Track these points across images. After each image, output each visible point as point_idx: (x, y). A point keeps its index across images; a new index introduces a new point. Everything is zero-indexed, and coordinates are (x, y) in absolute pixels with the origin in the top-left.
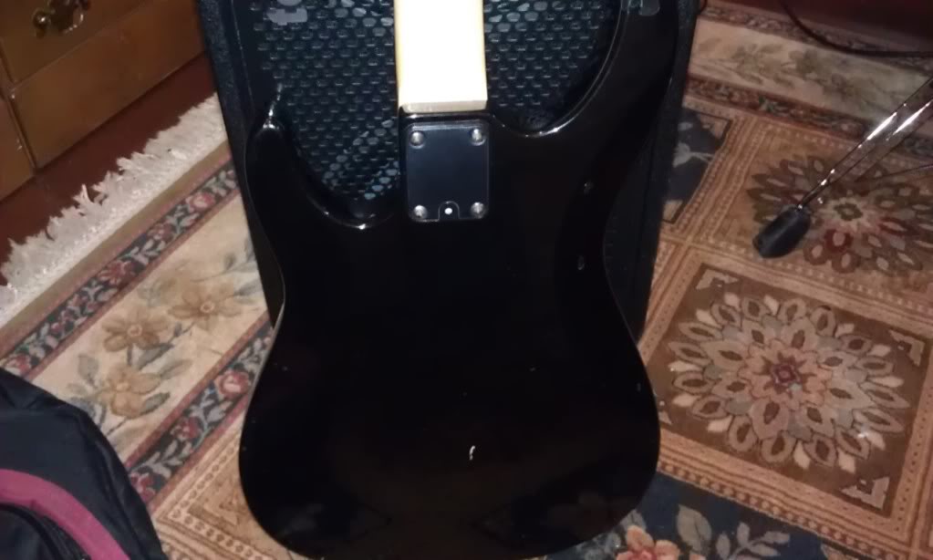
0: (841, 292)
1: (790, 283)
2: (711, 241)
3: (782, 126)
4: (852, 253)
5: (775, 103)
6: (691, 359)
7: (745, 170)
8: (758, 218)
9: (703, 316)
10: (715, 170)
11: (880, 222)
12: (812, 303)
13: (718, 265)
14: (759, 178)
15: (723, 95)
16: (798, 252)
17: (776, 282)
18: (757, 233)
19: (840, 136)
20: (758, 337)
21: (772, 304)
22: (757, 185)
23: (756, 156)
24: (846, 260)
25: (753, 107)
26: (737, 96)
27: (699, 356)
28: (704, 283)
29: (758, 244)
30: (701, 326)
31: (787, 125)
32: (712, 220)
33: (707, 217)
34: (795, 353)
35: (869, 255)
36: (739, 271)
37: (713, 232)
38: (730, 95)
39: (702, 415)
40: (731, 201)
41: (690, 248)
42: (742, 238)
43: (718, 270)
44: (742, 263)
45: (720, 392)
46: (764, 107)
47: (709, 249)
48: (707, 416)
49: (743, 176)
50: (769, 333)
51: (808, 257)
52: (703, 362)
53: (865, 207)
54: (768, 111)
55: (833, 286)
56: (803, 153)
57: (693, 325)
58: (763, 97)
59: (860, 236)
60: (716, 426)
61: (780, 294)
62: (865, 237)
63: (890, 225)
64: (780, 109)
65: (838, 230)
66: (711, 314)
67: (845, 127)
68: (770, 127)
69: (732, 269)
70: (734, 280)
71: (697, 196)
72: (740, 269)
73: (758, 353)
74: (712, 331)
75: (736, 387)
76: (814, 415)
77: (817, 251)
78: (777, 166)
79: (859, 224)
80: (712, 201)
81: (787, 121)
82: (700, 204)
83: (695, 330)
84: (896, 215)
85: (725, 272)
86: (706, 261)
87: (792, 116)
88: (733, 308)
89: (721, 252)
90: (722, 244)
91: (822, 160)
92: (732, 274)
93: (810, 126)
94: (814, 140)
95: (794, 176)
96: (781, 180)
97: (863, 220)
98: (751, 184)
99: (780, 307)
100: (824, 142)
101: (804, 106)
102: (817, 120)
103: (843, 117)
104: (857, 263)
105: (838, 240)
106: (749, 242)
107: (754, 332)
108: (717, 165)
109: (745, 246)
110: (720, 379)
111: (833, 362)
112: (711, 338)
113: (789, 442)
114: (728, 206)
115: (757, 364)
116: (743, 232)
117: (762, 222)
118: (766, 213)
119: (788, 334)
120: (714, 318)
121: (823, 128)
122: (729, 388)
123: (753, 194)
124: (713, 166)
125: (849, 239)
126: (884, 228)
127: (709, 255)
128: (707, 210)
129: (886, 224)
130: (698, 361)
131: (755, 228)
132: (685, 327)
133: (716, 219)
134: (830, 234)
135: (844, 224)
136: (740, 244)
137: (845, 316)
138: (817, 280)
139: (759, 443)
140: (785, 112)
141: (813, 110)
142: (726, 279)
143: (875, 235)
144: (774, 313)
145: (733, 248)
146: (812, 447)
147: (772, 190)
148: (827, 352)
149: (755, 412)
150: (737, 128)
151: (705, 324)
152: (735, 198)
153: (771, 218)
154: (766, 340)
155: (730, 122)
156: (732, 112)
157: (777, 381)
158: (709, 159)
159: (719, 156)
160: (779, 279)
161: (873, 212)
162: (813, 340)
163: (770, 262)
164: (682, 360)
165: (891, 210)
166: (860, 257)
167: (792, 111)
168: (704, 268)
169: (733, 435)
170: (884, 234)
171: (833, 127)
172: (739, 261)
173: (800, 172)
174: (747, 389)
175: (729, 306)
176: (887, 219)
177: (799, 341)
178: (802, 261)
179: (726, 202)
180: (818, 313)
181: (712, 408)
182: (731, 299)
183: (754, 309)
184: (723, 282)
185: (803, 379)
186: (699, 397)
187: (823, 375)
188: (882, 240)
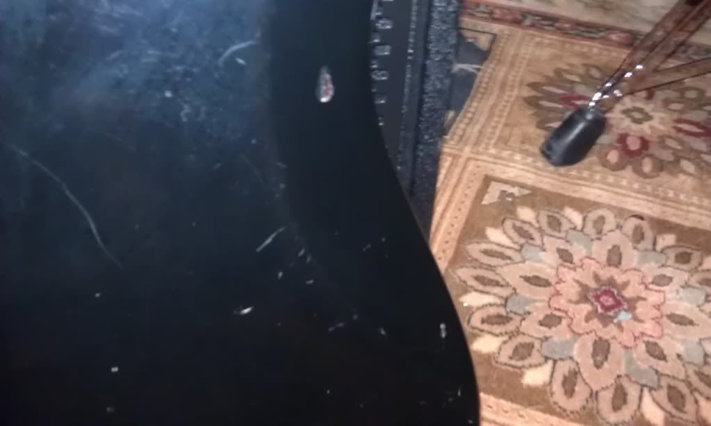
0: (650, 198)
1: (591, 192)
2: (493, 151)
3: (549, 38)
4: (651, 156)
5: (537, 18)
6: (488, 289)
7: (518, 79)
8: (540, 125)
9: (496, 235)
10: (486, 80)
11: (674, 125)
12: (621, 213)
13: (504, 176)
14: (533, 86)
15: (484, 13)
16: (591, 159)
17: (575, 191)
18: (542, 140)
19: (610, 45)
20: (566, 256)
21: (575, 217)
22: (533, 93)
23: (528, 65)
24: (647, 166)
25: (517, 22)
26: (498, 14)
27: (497, 284)
28: (491, 197)
29: (546, 152)
30: (495, 248)
31: (554, 37)
32: (490, 130)
33: (483, 127)
34: (613, 272)
35: (671, 158)
36: (529, 182)
37: (493, 141)
38: (491, 13)
39: (513, 362)
40: (507, 110)
41: (469, 159)
42: (527, 147)
43: (505, 182)
44: (532, 173)
45: (532, 329)
46: (527, 22)
47: (491, 159)
48: (520, 364)
49: (517, 85)
50: (578, 251)
51: (605, 163)
52: (505, 292)
53: (653, 111)
54: (532, 26)
55: (639, 192)
56: (576, 61)
57: (484, 246)
58: (525, 13)
59: (656, 140)
60: (534, 377)
61: (583, 206)
62: (662, 139)
63: (686, 127)
64: (543, 22)
65: (632, 133)
66: (505, 233)
67: (614, 37)
68: (538, 39)
69: (520, 180)
70: (526, 192)
71: (470, 106)
72: (530, 179)
73: (569, 275)
74: (509, 253)
75: (550, 321)
76: (655, 352)
77: (613, 157)
78: (552, 74)
79: (652, 127)
80: (487, 109)
81: (553, 33)
82: (474, 113)
83: (487, 253)
84: (688, 116)
85: (513, 183)
86: (490, 173)
87: (559, 29)
88: (530, 223)
89: (504, 162)
90: (506, 154)
91: (598, 68)
92: (522, 186)
93: (578, 37)
94: (585, 50)
95: (573, 82)
96: (558, 87)
97: (655, 123)
98: (527, 93)
99: (584, 219)
100: (595, 51)
101: (568, 20)
102: (583, 31)
103: (610, 29)
104: (660, 166)
105: (634, 145)
106: (536, 150)
107: (559, 251)
108: (487, 75)
109: (533, 155)
110: (529, 313)
111: (662, 280)
112: (508, 261)
113: (632, 392)
114: (505, 114)
115: (570, 290)
116: (525, 140)
117: (547, 129)
118: (550, 121)
119: (600, 250)
120: (509, 237)
121: (593, 39)
122: (541, 323)
123: (531, 102)
124: (483, 76)
125: (645, 143)
126: (680, 130)
127: (492, 166)
128: (482, 120)
129: (681, 126)
130: (497, 290)
131: (540, 136)
132: (474, 249)
133: (495, 127)
134: (623, 139)
135: (635, 127)
136: (526, 153)
137: (662, 226)
138: (621, 187)
139: (594, 395)
140: (551, 25)
141: (578, 24)
142: (515, 191)
143: (670, 137)
144: (579, 228)
145: (518, 157)
146: (662, 395)
147: (551, 97)
148: (651, 269)
149: (581, 352)
150: (504, 41)
151: (499, 245)
152: (512, 106)
153: (556, 125)
154: (576, 259)
155: (495, 36)
156: (496, 28)
157: (600, 310)
158: (479, 70)
159: (488, 67)
160: (576, 188)
161: (663, 115)
162: (631, 256)
163: (562, 170)
164: (476, 290)
165: (681, 112)
166: (662, 161)
167: (557, 25)
168: (488, 180)
169: (557, 387)
170: (681, 135)
171: (602, 38)
172: (528, 171)
173: (577, 79)
174: (564, 322)
175: (524, 222)
176: (679, 121)
177: (615, 257)
178: (598, 168)
179: (502, 111)
180: (631, 224)
181: (523, 351)
182: (526, 214)
183: (555, 223)
184: (512, 195)
185: (631, 305)
186: (506, 338)
187: (653, 298)
188: (681, 142)
